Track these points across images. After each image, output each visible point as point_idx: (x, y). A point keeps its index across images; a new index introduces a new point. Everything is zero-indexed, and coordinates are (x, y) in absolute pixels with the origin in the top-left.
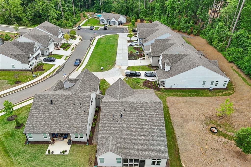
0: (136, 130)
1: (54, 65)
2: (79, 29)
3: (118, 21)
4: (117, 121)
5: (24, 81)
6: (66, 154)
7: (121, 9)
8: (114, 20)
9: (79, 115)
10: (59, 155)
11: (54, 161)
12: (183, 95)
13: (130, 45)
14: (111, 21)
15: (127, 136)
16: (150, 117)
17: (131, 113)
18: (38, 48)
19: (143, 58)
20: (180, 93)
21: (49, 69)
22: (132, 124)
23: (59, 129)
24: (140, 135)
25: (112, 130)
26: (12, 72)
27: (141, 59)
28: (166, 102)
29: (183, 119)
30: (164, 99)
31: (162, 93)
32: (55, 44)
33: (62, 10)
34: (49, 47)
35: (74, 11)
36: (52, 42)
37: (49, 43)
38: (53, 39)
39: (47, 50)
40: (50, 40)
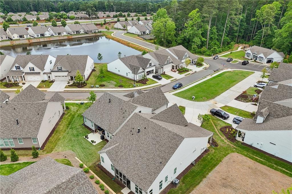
0: (141, 150)
1: (157, 82)
2: (214, 59)
3: (268, 57)
4: (133, 134)
5: (125, 87)
6: (94, 144)
7: (281, 44)
8: (262, 55)
9: (119, 119)
10: (89, 142)
11: (84, 144)
12: (262, 161)
13: (254, 86)
14: (258, 56)
15: (130, 150)
16: (161, 146)
17: (148, 133)
18: (153, 65)
19: (254, 103)
20: (258, 157)
21: (149, 85)
22: (141, 143)
23: (100, 123)
24: (140, 157)
25: (124, 139)
26: (125, 78)
27: (252, 104)
28: (225, 156)
29: (224, 181)
30: (227, 153)
31: (233, 146)
32: (173, 66)
33: (209, 38)
34: (164, 67)
35: (222, 41)
36: (170, 63)
37: (166, 63)
38: (172, 61)
39: (161, 69)
40: (168, 61)
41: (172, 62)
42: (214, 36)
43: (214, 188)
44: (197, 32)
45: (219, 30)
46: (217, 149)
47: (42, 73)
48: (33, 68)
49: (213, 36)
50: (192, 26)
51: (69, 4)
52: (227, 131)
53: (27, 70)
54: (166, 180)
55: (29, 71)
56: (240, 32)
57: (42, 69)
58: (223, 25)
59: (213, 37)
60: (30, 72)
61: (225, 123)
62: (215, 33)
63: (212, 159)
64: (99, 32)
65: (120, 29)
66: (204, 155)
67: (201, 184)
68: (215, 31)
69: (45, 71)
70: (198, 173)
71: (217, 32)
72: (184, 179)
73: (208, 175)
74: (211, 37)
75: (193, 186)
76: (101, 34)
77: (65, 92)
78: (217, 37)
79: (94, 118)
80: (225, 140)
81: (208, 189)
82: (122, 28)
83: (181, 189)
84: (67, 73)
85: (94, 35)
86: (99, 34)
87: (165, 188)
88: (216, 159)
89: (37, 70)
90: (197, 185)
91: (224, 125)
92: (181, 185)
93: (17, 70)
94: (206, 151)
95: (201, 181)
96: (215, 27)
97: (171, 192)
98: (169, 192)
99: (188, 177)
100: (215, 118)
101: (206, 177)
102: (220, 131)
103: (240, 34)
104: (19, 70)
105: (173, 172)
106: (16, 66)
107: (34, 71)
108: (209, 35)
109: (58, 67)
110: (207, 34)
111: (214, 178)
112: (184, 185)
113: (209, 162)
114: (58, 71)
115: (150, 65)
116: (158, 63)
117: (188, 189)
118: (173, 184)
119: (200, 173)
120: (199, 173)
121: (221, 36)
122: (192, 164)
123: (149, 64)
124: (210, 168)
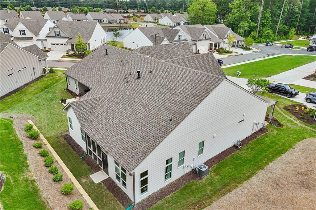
0: (136, 102)
17: (155, 79)
18: (183, 38)
22: (140, 93)
28: (299, 141)
29: (302, 178)
30: (301, 136)
31: (311, 129)
32: (211, 45)
33: (260, 24)
34: (199, 43)
35: (278, 29)
36: (206, 39)
37: (201, 38)
38: (210, 37)
39: (194, 46)
40: (204, 36)
41: (210, 39)
42: (267, 22)
43: (282, 188)
44: (244, 14)
45: (273, 15)
46: (281, 130)
47: (35, 39)
48: (24, 31)
49: (265, 21)
50: (238, 7)
51: (99, 2)
52: (297, 109)
53: (16, 33)
54: (181, 162)
55: (19, 35)
56: (301, 21)
57: (37, 33)
58: (280, 8)
59: (265, 23)
60: (21, 36)
61: (292, 101)
62: (268, 18)
63: (273, 142)
64: (125, 23)
65: (150, 22)
66: (259, 136)
67: (254, 178)
68: (268, 15)
69: (40, 37)
70: (246, 161)
71: (272, 17)
72: (218, 168)
73: (268, 166)
74: (263, 23)
75: (237, 180)
76: (127, 25)
77: (59, 61)
78: (271, 23)
79: (79, 75)
80: (294, 121)
81: (270, 189)
82: (153, 21)
83: (211, 184)
84: (67, 39)
85: (119, 25)
86: (124, 25)
87: (179, 179)
88: (280, 144)
89: (29, 34)
90: (246, 180)
91: (291, 103)
92: (211, 176)
93: (6, 34)
94: (262, 130)
95: (254, 174)
96: (269, 10)
97: (190, 186)
98: (186, 186)
99: (227, 165)
100: (274, 96)
101: (263, 169)
102: (284, 110)
103: (301, 24)
104: (8, 34)
105: (197, 149)
106: (3, 29)
107: (25, 35)
108: (260, 19)
109: (55, 31)
110: (257, 18)
111: (281, 172)
112: (217, 177)
113: (268, 146)
114: (55, 37)
115: (179, 39)
116: (191, 38)
117: (225, 185)
118: (196, 173)
119: (251, 161)
120: (248, 161)
121: (277, 22)
122: (235, 147)
123: (177, 36)
124: (270, 156)
